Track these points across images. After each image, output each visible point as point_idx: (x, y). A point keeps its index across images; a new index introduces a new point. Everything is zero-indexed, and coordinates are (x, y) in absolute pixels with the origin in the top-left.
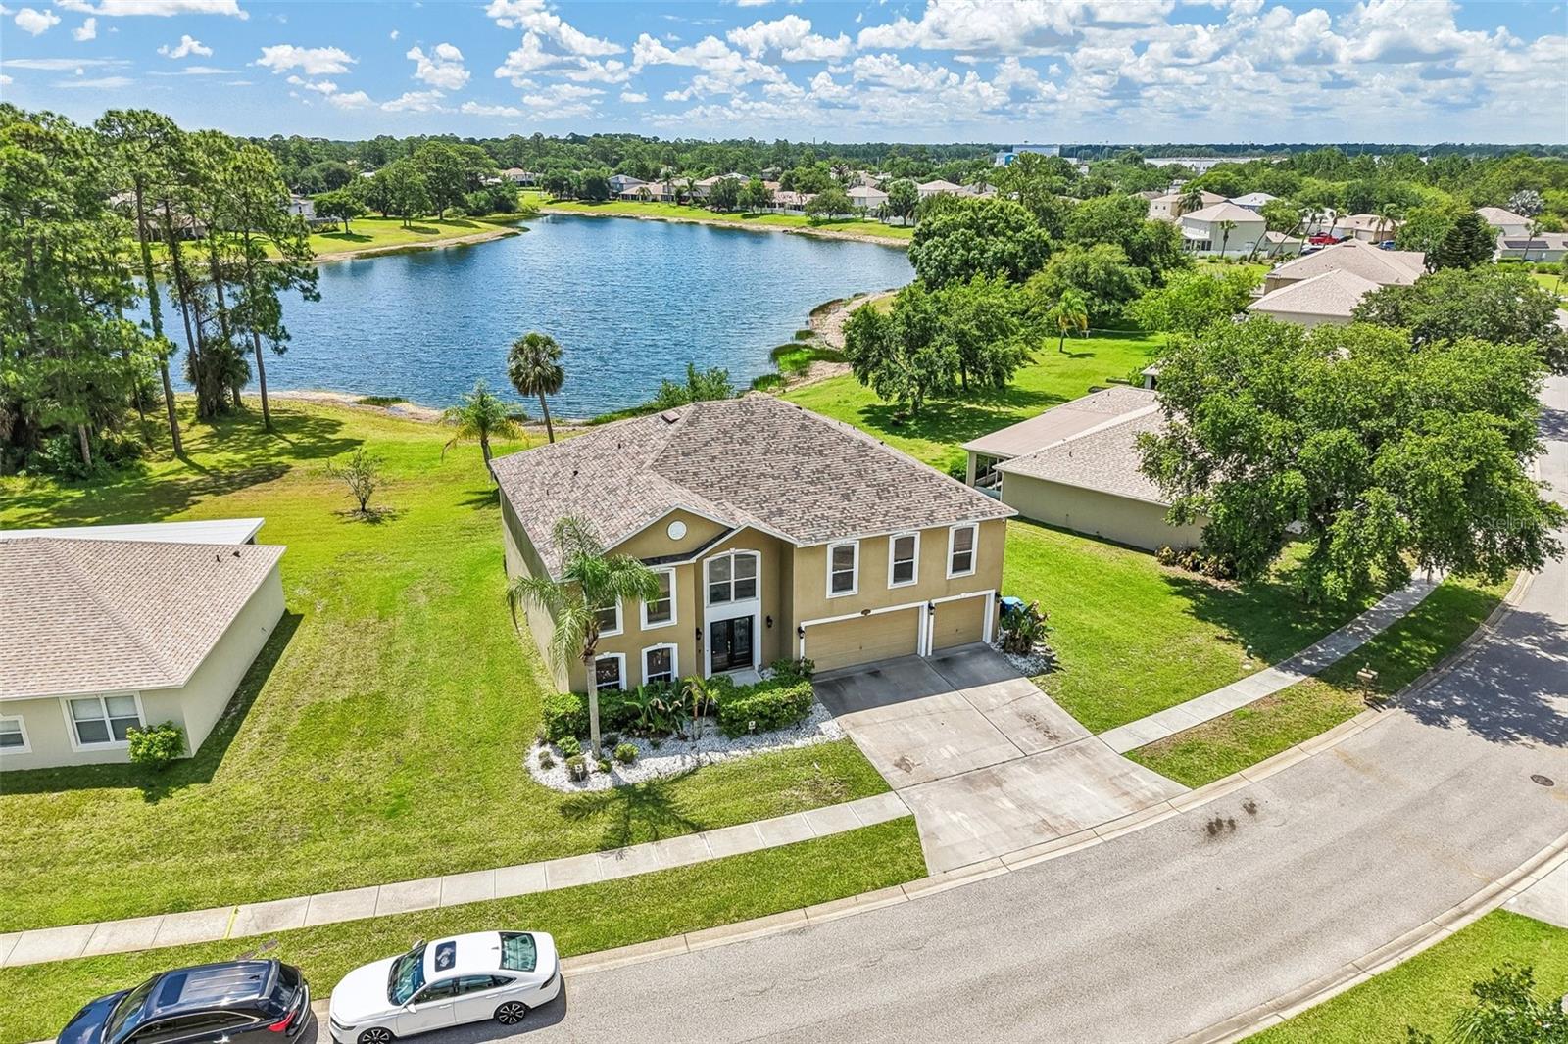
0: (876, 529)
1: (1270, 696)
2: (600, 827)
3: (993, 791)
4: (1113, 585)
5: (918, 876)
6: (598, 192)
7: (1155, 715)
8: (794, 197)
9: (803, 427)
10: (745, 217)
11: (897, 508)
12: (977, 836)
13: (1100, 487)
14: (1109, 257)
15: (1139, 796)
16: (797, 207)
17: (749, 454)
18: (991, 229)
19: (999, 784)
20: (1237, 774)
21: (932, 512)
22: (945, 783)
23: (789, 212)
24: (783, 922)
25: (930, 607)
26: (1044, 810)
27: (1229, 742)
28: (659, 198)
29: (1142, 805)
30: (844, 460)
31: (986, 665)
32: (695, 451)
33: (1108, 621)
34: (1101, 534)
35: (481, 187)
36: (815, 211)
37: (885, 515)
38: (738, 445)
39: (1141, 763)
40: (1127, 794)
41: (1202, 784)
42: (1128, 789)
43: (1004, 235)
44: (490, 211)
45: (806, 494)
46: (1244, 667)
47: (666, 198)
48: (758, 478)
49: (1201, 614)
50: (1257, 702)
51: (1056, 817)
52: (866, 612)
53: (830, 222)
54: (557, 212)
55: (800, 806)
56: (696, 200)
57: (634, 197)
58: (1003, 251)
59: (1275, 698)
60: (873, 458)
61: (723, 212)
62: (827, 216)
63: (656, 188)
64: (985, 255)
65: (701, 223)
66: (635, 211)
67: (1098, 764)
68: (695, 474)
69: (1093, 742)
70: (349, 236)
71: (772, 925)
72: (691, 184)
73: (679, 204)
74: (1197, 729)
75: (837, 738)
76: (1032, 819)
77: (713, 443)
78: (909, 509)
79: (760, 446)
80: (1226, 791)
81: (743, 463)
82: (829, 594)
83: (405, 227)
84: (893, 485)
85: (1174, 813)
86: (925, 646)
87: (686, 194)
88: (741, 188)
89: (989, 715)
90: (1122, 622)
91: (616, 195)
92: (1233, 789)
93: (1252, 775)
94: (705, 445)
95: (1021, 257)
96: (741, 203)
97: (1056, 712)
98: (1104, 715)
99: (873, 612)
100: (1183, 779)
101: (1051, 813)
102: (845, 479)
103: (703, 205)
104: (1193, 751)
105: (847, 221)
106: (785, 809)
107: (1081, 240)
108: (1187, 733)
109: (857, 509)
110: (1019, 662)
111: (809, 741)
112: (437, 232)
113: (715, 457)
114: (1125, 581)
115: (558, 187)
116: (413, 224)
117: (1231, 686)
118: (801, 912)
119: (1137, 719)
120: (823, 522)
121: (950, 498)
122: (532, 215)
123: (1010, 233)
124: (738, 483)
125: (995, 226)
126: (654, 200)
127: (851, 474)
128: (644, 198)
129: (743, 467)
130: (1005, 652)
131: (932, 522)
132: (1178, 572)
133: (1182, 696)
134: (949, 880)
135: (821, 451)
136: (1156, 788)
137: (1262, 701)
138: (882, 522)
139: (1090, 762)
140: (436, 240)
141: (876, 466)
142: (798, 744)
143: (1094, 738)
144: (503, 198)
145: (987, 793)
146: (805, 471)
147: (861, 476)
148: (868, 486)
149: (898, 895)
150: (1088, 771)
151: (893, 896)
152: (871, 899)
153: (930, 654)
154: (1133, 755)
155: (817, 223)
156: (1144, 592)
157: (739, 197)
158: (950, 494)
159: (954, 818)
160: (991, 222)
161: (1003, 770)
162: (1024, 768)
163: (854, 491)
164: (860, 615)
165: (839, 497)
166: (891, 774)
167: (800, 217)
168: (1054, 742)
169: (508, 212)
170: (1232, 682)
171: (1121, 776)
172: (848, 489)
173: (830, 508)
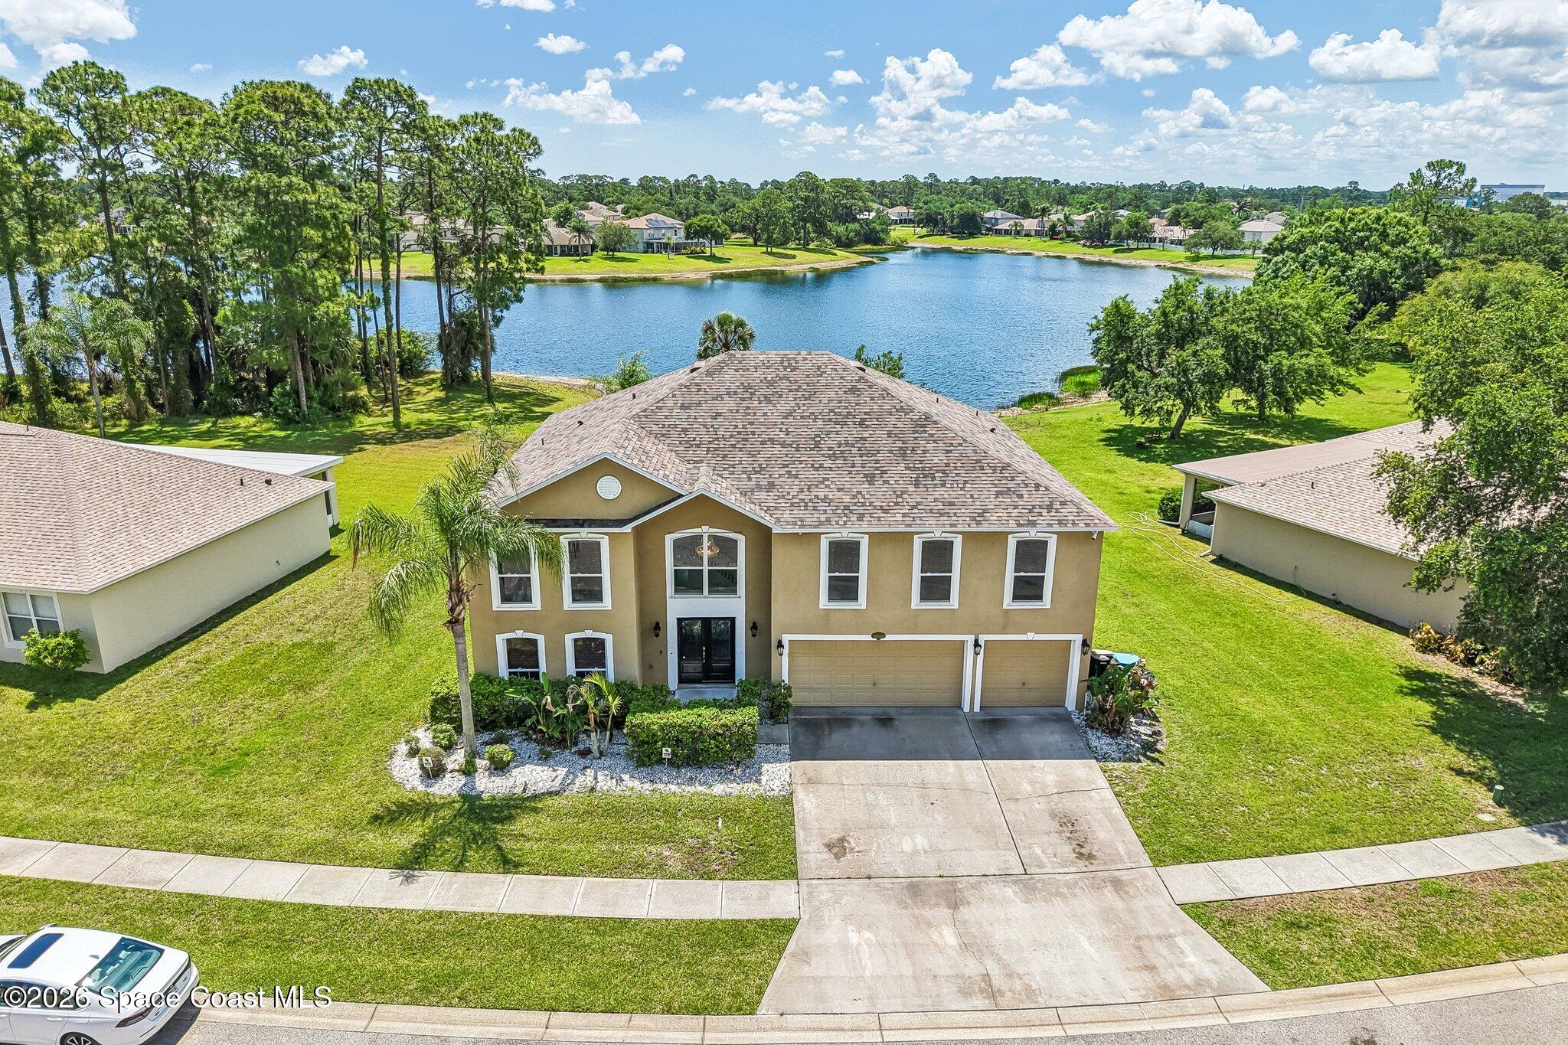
0: (894, 523)
1: (1504, 871)
2: (407, 837)
3: (945, 912)
4: (1321, 666)
5: (739, 1009)
6: (970, 226)
7: (1276, 859)
8: (1177, 232)
9: (853, 390)
10: (1116, 252)
11: (936, 500)
12: (867, 973)
13: (1341, 531)
14: (1518, 277)
15: (1170, 978)
16: (1180, 242)
17: (765, 414)
18: (1360, 244)
19: (955, 906)
20: (1370, 984)
21: (985, 511)
22: (878, 885)
23: (1167, 246)
24: (511, 1024)
25: (977, 644)
26: (999, 960)
27: (1385, 929)
28: (1033, 233)
29: (1167, 993)
30: (889, 435)
31: (1053, 736)
32: (699, 404)
33: (1280, 711)
34: (1339, 598)
35: (855, 220)
36: (1196, 245)
37: (913, 508)
38: (756, 404)
39: (1205, 926)
40: (1151, 968)
41: (1294, 984)
42: (1158, 962)
43: (1377, 250)
44: (857, 244)
45: (817, 469)
46: (1481, 816)
47: (1039, 234)
48: (763, 443)
49: (1443, 728)
50: (1473, 874)
51: (1010, 975)
52: (878, 635)
53: (1213, 257)
54: (927, 246)
55: (660, 870)
56: (1069, 234)
57: (1007, 232)
58: (1372, 269)
59: (1512, 876)
60: (932, 435)
61: (1096, 247)
62: (1209, 251)
63: (1030, 224)
64: (1349, 273)
65: (1069, 256)
66: (1004, 245)
67: (1130, 911)
68: (685, 430)
69: (1144, 877)
70: (713, 258)
71: (495, 1024)
72: (1066, 218)
73: (1052, 238)
74: (1335, 895)
75: (775, 793)
76: (972, 968)
77: (726, 398)
78: (952, 504)
79: (783, 407)
80: (1334, 1007)
81: (751, 423)
82: (824, 601)
83: (766, 253)
84: (943, 472)
85: (1219, 1020)
86: (972, 699)
87: (1061, 228)
88: (1118, 222)
89: (1009, 806)
90: (1302, 717)
91: (989, 230)
92: (1349, 1006)
93: (1396, 991)
94: (715, 399)
95: (1398, 278)
96: (1116, 238)
97: (1113, 821)
98: (1189, 839)
99: (888, 637)
100: (1265, 968)
101: (1006, 966)
102: (880, 457)
103: (1076, 239)
104: (1307, 927)
105: (1233, 257)
106: (639, 869)
107: (1482, 257)
108: (1316, 896)
109: (878, 494)
110: (1101, 742)
111: (734, 788)
112: (794, 257)
113: (720, 414)
114: (1343, 661)
115: (932, 222)
116: (775, 250)
117: (1440, 842)
118: (543, 1016)
119: (1240, 857)
120: (822, 506)
121: (1020, 496)
122: (900, 247)
123: (1387, 248)
124: (734, 446)
125: (1367, 238)
126: (1027, 235)
127: (890, 452)
128: (1018, 233)
129: (750, 428)
130: (1088, 726)
131: (979, 523)
132: (1438, 664)
133: (1340, 839)
134: (780, 1029)
135: (863, 421)
136: (1209, 972)
137: (1485, 875)
138: (904, 515)
139: (1119, 905)
140: (792, 264)
141: (930, 447)
142: (719, 789)
143: (1150, 871)
144: (873, 230)
145: (928, 913)
146: (830, 442)
147: (904, 456)
148: (907, 468)
149: (693, 1030)
150: (1108, 916)
151: (685, 1029)
152: (652, 1025)
153: (977, 709)
154: (1199, 912)
155: (1197, 259)
156: (1364, 683)
157: (1114, 230)
158: (1024, 491)
159: (854, 938)
160: (1362, 234)
161: (973, 886)
162: (1009, 892)
163: (883, 472)
164: (869, 638)
165: (860, 477)
166: (811, 857)
167: (1180, 252)
168: (1081, 864)
169: (876, 245)
170: (1442, 834)
171: (1160, 938)
172: (877, 468)
173: (839, 490)
